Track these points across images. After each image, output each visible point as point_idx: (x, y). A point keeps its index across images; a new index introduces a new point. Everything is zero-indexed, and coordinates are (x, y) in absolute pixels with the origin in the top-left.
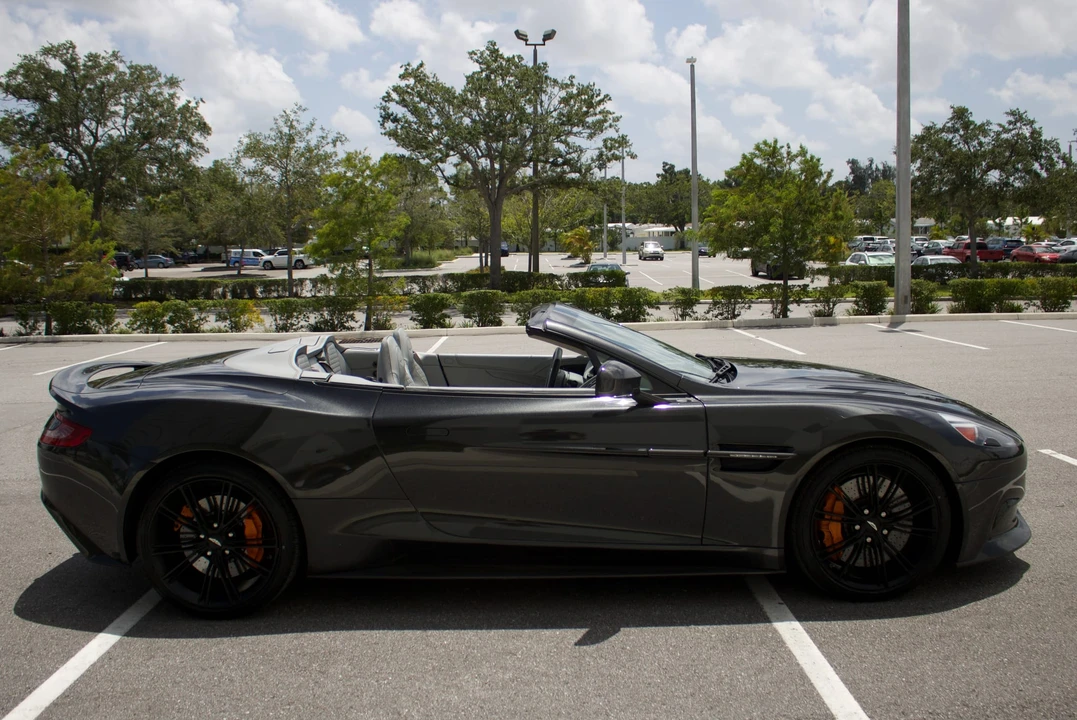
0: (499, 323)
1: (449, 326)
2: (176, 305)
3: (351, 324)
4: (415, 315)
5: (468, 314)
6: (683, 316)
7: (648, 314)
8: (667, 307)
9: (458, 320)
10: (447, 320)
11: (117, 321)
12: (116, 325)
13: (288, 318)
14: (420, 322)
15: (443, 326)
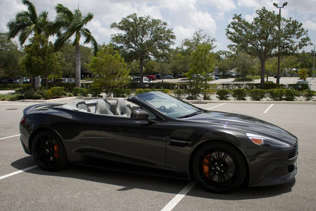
0: (245, 100)
1: (229, 100)
2: (147, 90)
3: (198, 98)
4: (218, 96)
5: (234, 96)
6: (308, 100)
7: (296, 98)
8: (302, 96)
9: (231, 98)
10: (228, 98)
11: (131, 94)
12: (131, 95)
13: (179, 95)
14: (219, 98)
15: (227, 100)
